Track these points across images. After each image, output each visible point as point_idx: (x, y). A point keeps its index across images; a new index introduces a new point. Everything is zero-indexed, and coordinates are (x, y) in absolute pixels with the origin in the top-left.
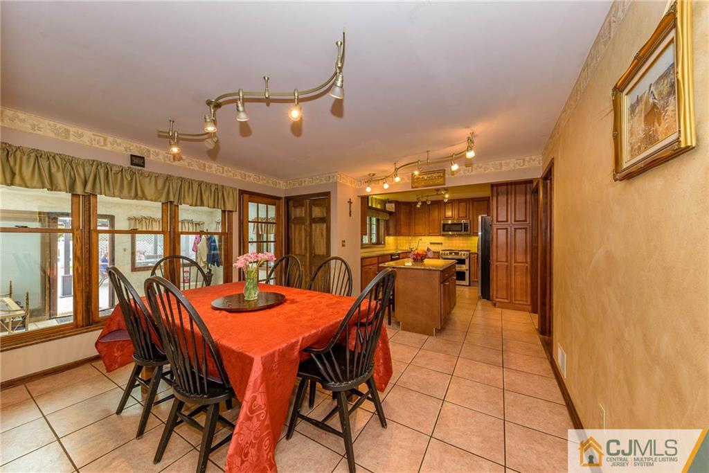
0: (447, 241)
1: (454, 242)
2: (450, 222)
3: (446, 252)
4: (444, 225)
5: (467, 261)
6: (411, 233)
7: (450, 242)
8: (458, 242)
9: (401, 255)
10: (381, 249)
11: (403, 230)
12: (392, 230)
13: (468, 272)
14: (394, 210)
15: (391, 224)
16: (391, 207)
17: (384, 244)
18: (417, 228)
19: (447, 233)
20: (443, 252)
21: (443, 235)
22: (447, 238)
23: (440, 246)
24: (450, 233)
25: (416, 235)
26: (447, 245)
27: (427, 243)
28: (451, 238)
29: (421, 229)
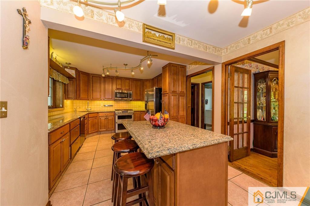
0: (116, 104)
1: (121, 104)
2: (120, 91)
3: (120, 111)
4: (116, 93)
6: (89, 98)
7: (118, 104)
8: (123, 104)
10: (59, 112)
11: (82, 96)
12: (71, 95)
14: (74, 76)
15: (71, 89)
16: (71, 73)
17: (63, 107)
18: (94, 94)
19: (118, 98)
20: (118, 111)
21: (115, 100)
23: (111, 107)
24: (120, 98)
25: (94, 99)
26: (116, 106)
27: (101, 106)
28: (118, 102)
29: (97, 94)
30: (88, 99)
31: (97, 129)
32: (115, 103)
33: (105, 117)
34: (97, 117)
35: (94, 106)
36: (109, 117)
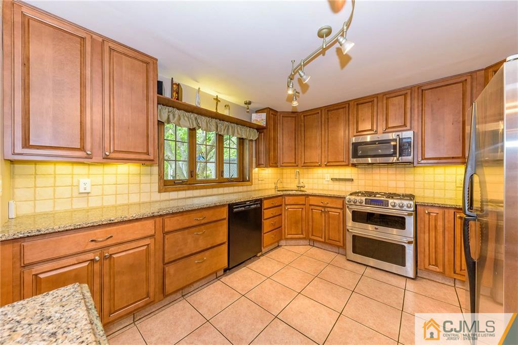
0: (363, 176)
1: (377, 177)
2: (368, 139)
3: (358, 198)
4: (356, 146)
5: (410, 222)
6: (298, 162)
8: (385, 177)
9: (265, 202)
11: (284, 159)
13: (412, 246)
14: (263, 123)
16: (260, 119)
17: (250, 179)
18: (308, 154)
19: (361, 160)
20: (353, 197)
21: (354, 165)
22: (360, 171)
23: (348, 183)
24: (370, 160)
25: (308, 166)
26: (362, 183)
27: (326, 180)
28: (369, 171)
29: (314, 155)
30: (295, 165)
31: (304, 233)
32: (359, 172)
33: (320, 208)
34: (305, 205)
35: (313, 178)
36: (329, 209)
